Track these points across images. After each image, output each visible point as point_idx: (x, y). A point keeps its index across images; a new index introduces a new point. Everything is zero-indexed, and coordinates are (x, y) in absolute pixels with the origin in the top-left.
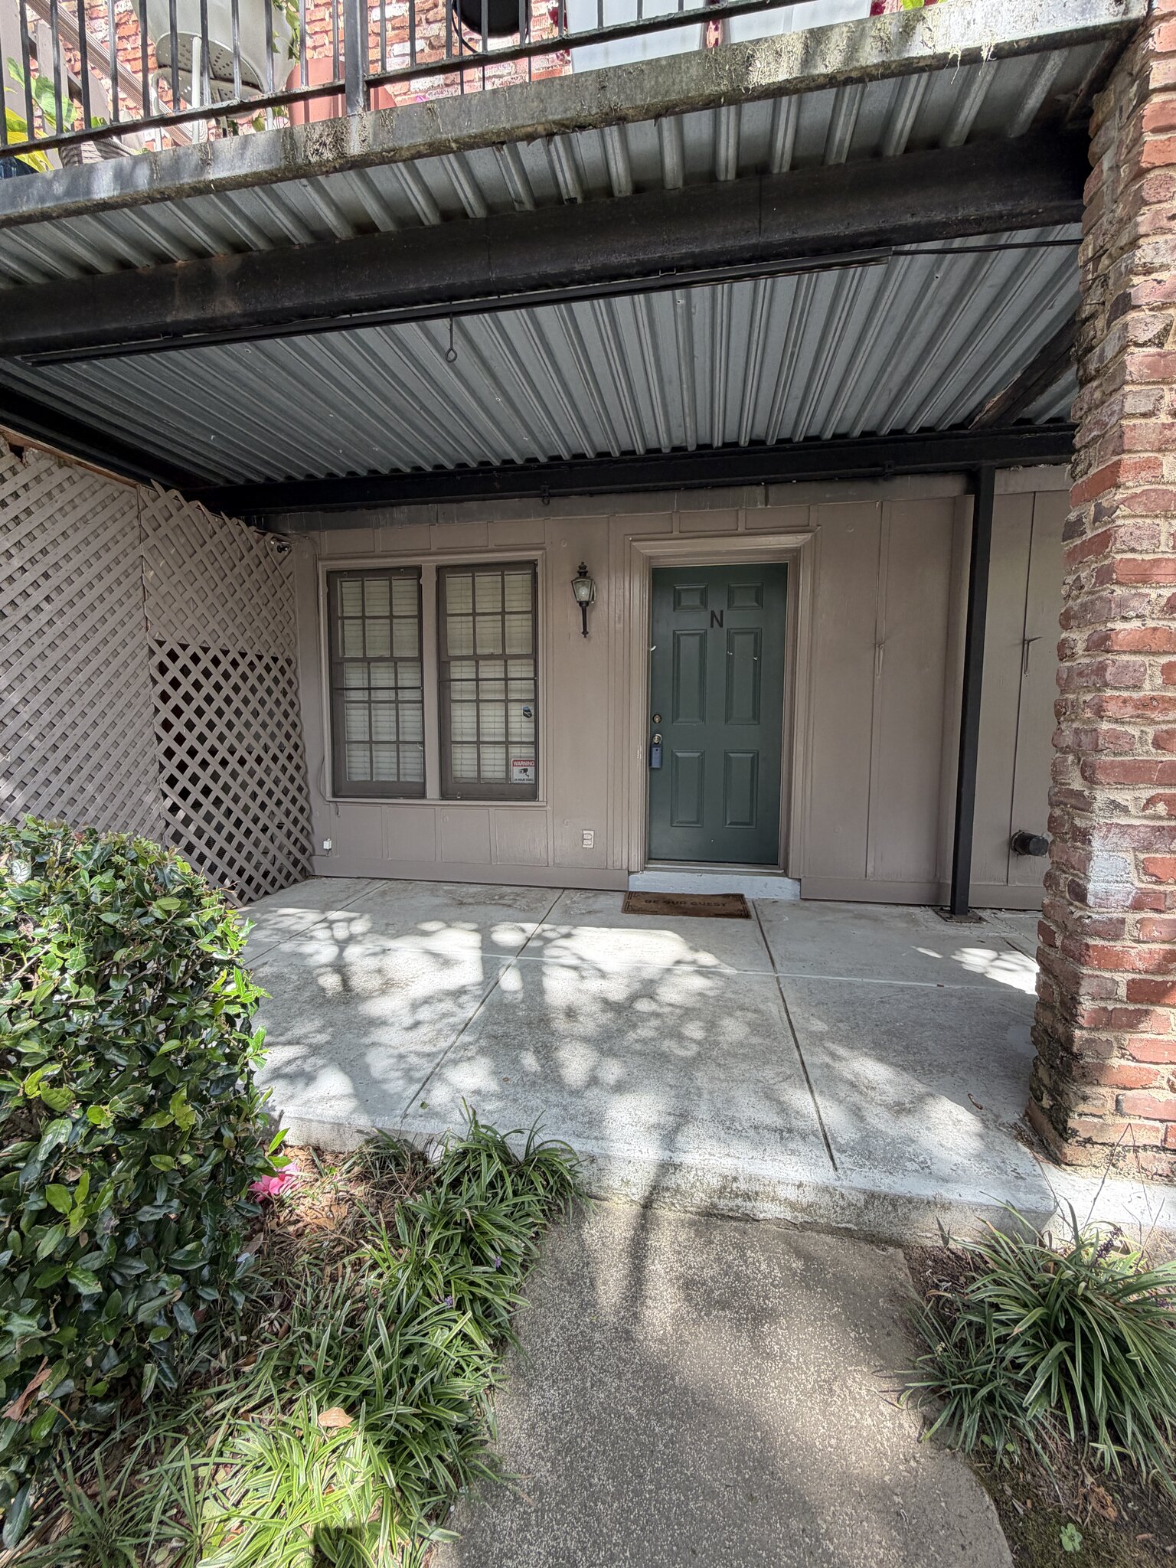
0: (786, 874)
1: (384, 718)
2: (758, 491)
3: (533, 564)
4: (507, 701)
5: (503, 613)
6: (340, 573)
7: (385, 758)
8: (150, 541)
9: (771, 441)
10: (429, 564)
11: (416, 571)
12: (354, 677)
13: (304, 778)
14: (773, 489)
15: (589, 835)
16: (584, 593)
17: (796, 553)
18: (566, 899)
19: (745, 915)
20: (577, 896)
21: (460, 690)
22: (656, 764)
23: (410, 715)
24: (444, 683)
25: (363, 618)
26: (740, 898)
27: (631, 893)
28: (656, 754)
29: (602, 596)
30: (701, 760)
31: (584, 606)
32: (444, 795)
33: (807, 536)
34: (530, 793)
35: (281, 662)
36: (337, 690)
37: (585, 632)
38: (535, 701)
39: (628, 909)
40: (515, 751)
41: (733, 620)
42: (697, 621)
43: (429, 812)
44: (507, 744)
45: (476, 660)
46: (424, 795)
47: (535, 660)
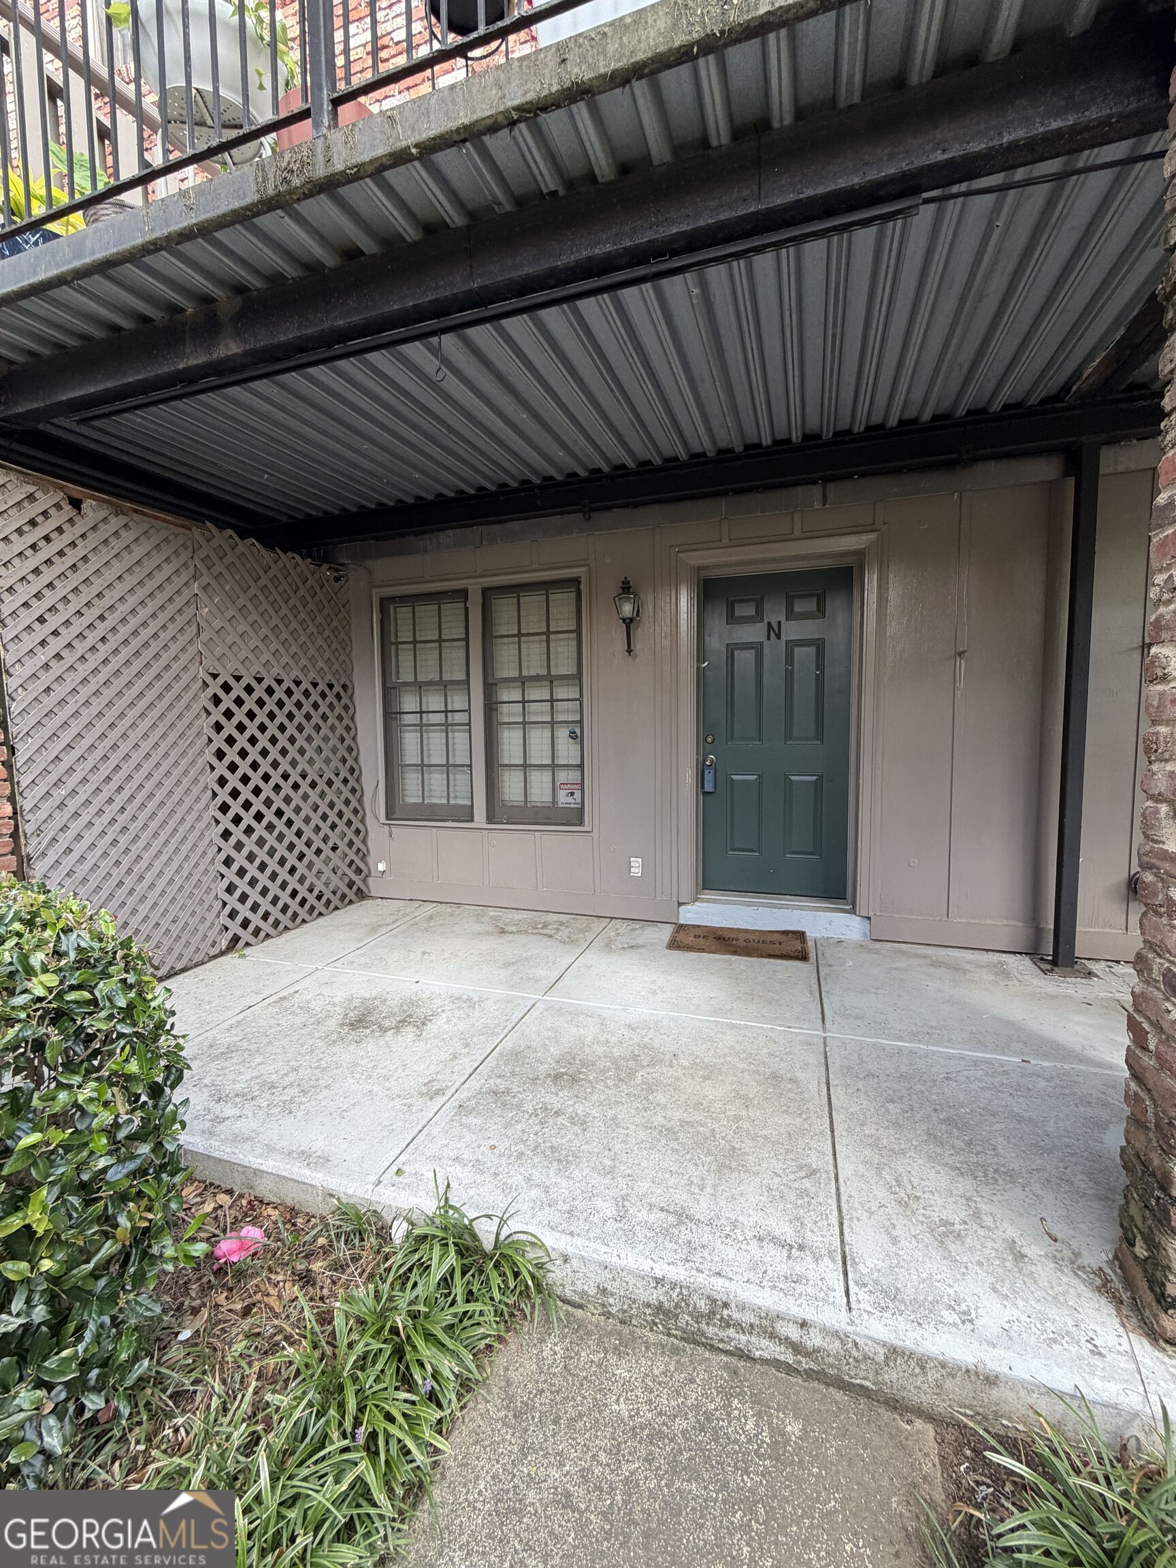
0: (853, 911)
1: (436, 740)
2: (816, 490)
3: (576, 582)
4: (553, 723)
5: (548, 633)
6: (392, 599)
7: (437, 780)
8: (206, 579)
9: (827, 435)
10: (475, 587)
11: (463, 594)
12: (409, 702)
13: (360, 801)
14: (831, 487)
15: (636, 863)
16: (627, 609)
17: (860, 554)
18: (611, 930)
19: (803, 957)
20: (623, 927)
21: (509, 712)
22: (709, 787)
23: (460, 738)
24: (491, 707)
25: (415, 642)
26: (801, 936)
27: (681, 926)
28: (709, 777)
29: (648, 609)
30: (760, 782)
31: (629, 623)
32: (491, 819)
33: (872, 536)
34: (576, 817)
35: (337, 689)
36: (391, 715)
37: (629, 651)
38: (581, 722)
39: (674, 945)
40: (562, 776)
41: (793, 630)
42: (754, 633)
43: (478, 834)
44: (554, 767)
45: (523, 681)
46: (472, 820)
47: (580, 680)
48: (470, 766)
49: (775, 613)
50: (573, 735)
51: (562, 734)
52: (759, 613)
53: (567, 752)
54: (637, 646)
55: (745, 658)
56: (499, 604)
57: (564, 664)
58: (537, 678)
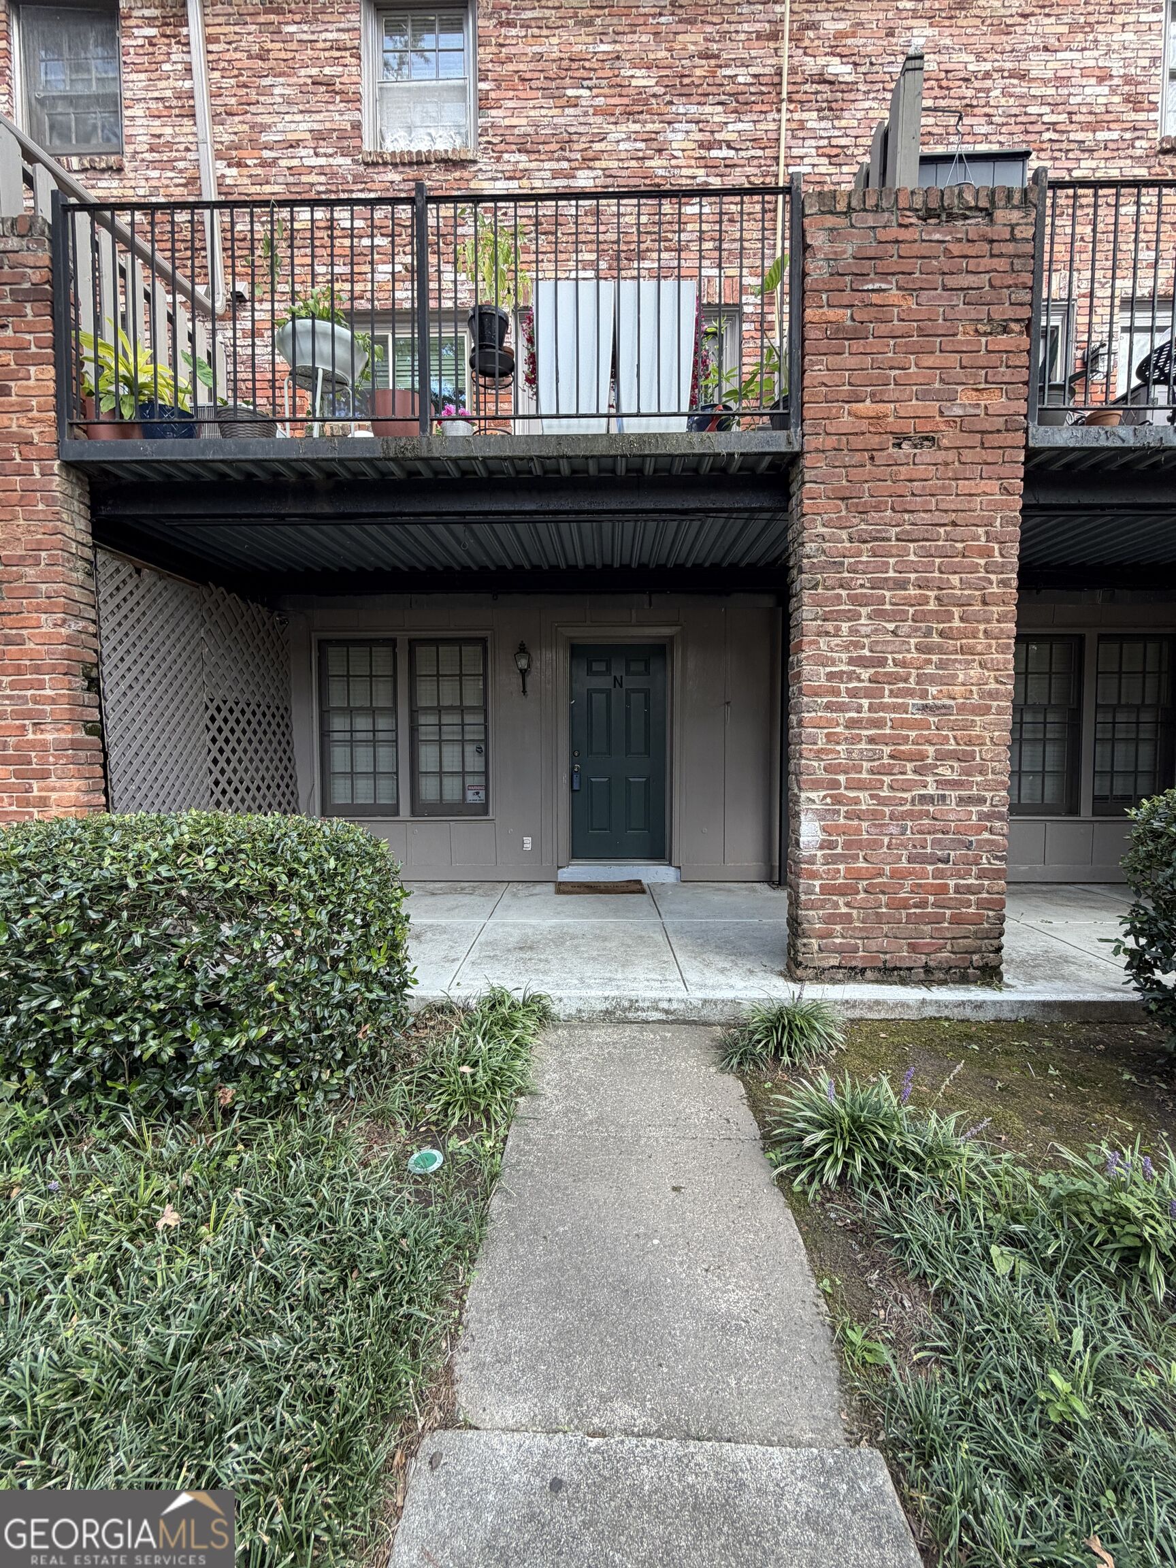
0: (670, 864)
1: (363, 756)
2: (645, 597)
3: (483, 641)
4: (463, 742)
5: (461, 675)
6: (329, 642)
7: (363, 785)
8: (207, 625)
9: (652, 566)
10: (402, 638)
11: (392, 643)
12: (339, 723)
14: (654, 597)
15: (528, 841)
16: (523, 663)
17: (671, 638)
18: (513, 888)
19: (643, 892)
20: (520, 886)
21: (426, 733)
23: (386, 751)
24: (414, 729)
25: (348, 676)
26: (639, 882)
27: (561, 882)
28: (576, 780)
29: (536, 664)
30: (610, 783)
31: (524, 673)
32: (414, 813)
33: (678, 628)
35: (282, 710)
36: (325, 733)
37: (524, 691)
38: (486, 741)
39: (558, 893)
40: (469, 780)
41: (630, 682)
42: (604, 682)
43: (402, 826)
44: (463, 773)
45: (439, 710)
46: (397, 814)
47: (486, 711)
48: (397, 773)
49: (618, 670)
50: (479, 750)
51: (470, 749)
52: (608, 669)
53: (474, 762)
54: (528, 688)
55: (599, 699)
56: (421, 651)
57: (471, 700)
58: (451, 708)
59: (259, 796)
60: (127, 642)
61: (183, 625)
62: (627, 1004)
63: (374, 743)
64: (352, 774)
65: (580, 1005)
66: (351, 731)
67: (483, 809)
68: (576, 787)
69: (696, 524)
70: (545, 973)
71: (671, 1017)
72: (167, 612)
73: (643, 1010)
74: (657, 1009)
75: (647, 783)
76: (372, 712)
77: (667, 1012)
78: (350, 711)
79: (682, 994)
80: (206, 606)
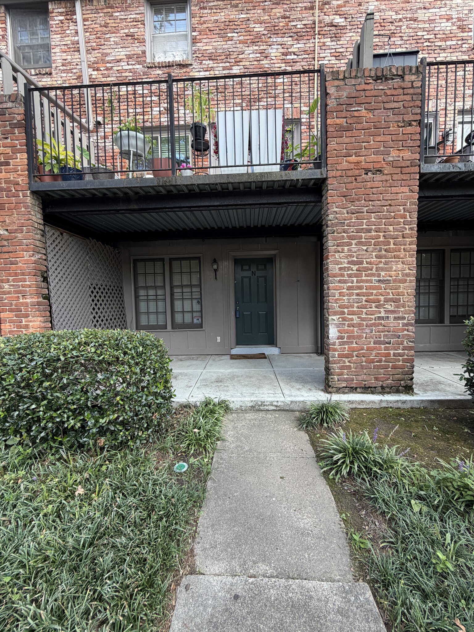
0: (276, 347)
1: (152, 305)
2: (264, 239)
3: (199, 258)
4: (192, 299)
5: (190, 272)
6: (138, 260)
7: (153, 317)
9: (267, 226)
10: (167, 258)
11: (162, 260)
12: (142, 293)
13: (126, 324)
14: (268, 238)
15: (219, 338)
16: (215, 267)
17: (275, 255)
18: (213, 357)
19: (266, 358)
20: (216, 357)
21: (177, 296)
23: (160, 304)
24: (172, 294)
25: (145, 273)
26: (264, 354)
27: (232, 355)
28: (238, 313)
29: (221, 267)
30: (251, 314)
31: (216, 271)
32: (173, 328)
33: (277, 251)
35: (119, 288)
36: (137, 297)
37: (216, 278)
38: (201, 298)
39: (232, 358)
40: (195, 314)
41: (258, 273)
42: (248, 274)
43: (168, 333)
44: (192, 312)
45: (182, 286)
46: (166, 328)
47: (201, 286)
48: (166, 312)
49: (254, 269)
50: (198, 302)
51: (195, 302)
52: (250, 268)
53: (197, 307)
54: (218, 277)
55: (246, 281)
56: (174, 263)
57: (195, 282)
58: (186, 286)
59: (111, 322)
60: (58, 262)
61: (80, 255)
62: (260, 403)
63: (156, 300)
64: (148, 313)
65: (241, 404)
66: (147, 296)
67: (201, 326)
68: (238, 316)
69: (284, 209)
70: (227, 391)
71: (278, 408)
72: (73, 250)
73: (267, 406)
74: (272, 405)
75: (266, 314)
76: (155, 288)
77: (276, 406)
78: (147, 288)
79: (282, 399)
80: (88, 247)
